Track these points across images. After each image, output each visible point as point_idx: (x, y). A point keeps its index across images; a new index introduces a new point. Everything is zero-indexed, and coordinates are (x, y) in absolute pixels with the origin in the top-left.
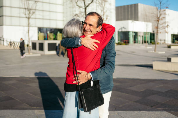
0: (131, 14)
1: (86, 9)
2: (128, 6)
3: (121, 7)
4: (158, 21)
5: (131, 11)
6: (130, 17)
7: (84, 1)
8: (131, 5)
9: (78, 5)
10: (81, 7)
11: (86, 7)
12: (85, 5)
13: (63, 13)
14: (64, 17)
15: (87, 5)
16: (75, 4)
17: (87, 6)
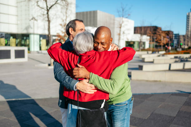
0: (90, 21)
1: (48, 10)
2: (87, 12)
3: (80, 13)
4: (120, 28)
5: (90, 17)
6: (89, 23)
7: (46, 1)
8: (90, 12)
9: (39, 6)
10: (43, 8)
11: (48, 9)
12: (47, 7)
13: (17, 16)
14: (18, 20)
15: (49, 6)
16: (36, 4)
17: (50, 8)
